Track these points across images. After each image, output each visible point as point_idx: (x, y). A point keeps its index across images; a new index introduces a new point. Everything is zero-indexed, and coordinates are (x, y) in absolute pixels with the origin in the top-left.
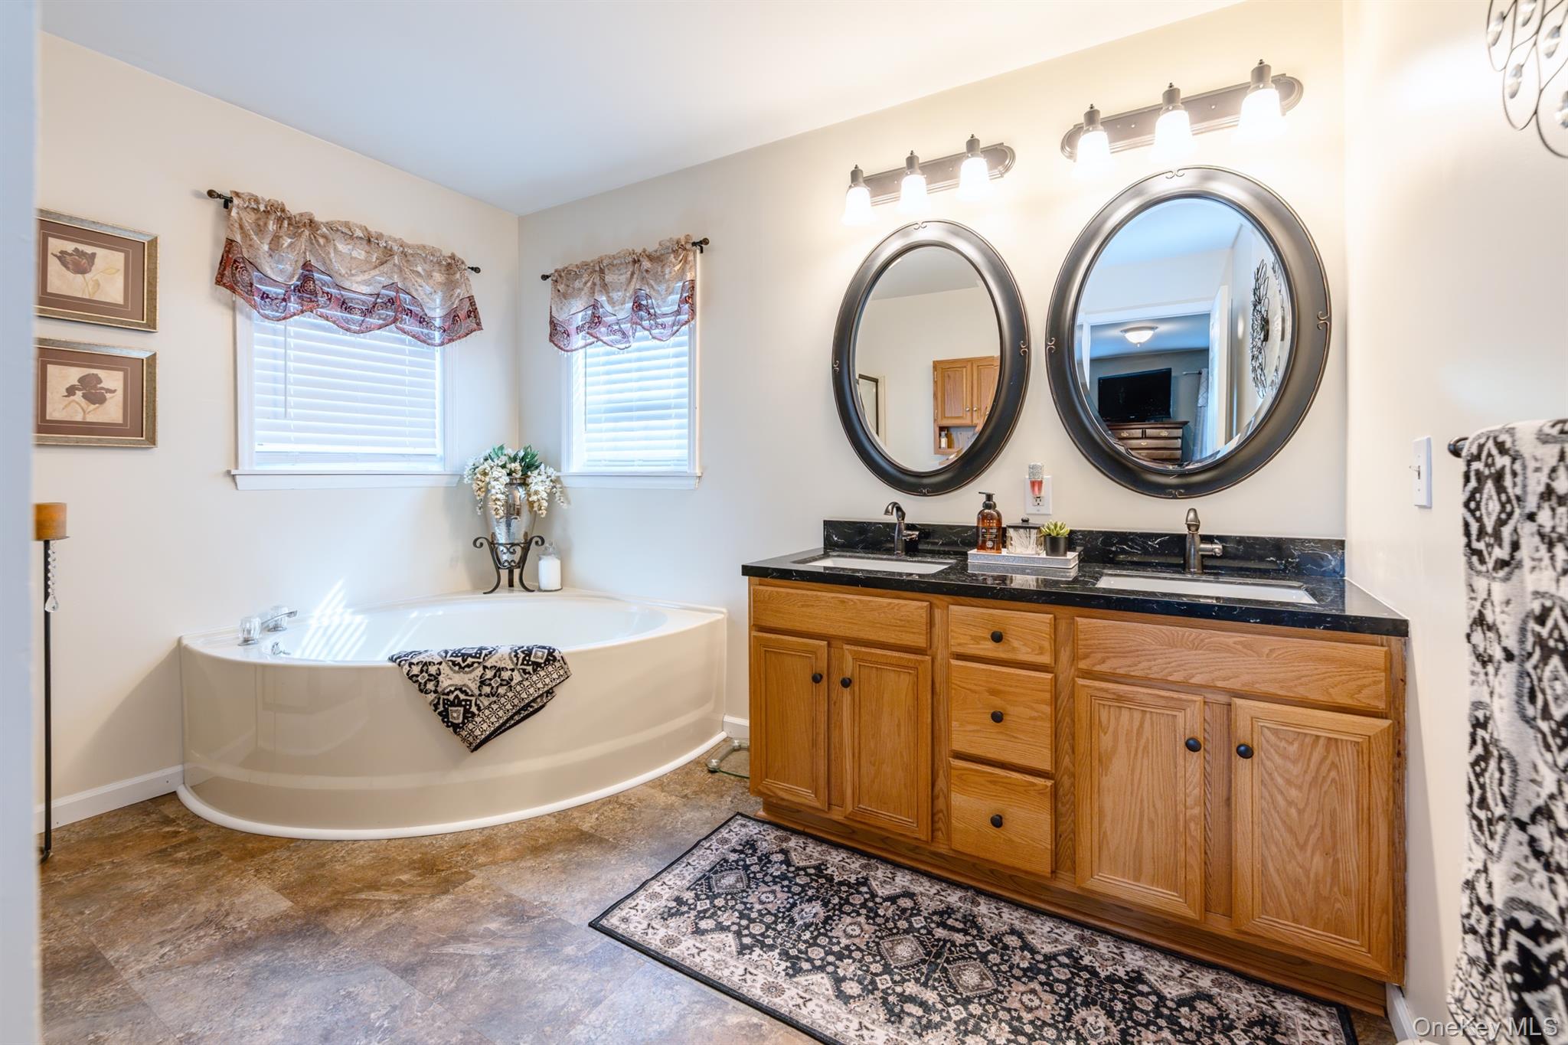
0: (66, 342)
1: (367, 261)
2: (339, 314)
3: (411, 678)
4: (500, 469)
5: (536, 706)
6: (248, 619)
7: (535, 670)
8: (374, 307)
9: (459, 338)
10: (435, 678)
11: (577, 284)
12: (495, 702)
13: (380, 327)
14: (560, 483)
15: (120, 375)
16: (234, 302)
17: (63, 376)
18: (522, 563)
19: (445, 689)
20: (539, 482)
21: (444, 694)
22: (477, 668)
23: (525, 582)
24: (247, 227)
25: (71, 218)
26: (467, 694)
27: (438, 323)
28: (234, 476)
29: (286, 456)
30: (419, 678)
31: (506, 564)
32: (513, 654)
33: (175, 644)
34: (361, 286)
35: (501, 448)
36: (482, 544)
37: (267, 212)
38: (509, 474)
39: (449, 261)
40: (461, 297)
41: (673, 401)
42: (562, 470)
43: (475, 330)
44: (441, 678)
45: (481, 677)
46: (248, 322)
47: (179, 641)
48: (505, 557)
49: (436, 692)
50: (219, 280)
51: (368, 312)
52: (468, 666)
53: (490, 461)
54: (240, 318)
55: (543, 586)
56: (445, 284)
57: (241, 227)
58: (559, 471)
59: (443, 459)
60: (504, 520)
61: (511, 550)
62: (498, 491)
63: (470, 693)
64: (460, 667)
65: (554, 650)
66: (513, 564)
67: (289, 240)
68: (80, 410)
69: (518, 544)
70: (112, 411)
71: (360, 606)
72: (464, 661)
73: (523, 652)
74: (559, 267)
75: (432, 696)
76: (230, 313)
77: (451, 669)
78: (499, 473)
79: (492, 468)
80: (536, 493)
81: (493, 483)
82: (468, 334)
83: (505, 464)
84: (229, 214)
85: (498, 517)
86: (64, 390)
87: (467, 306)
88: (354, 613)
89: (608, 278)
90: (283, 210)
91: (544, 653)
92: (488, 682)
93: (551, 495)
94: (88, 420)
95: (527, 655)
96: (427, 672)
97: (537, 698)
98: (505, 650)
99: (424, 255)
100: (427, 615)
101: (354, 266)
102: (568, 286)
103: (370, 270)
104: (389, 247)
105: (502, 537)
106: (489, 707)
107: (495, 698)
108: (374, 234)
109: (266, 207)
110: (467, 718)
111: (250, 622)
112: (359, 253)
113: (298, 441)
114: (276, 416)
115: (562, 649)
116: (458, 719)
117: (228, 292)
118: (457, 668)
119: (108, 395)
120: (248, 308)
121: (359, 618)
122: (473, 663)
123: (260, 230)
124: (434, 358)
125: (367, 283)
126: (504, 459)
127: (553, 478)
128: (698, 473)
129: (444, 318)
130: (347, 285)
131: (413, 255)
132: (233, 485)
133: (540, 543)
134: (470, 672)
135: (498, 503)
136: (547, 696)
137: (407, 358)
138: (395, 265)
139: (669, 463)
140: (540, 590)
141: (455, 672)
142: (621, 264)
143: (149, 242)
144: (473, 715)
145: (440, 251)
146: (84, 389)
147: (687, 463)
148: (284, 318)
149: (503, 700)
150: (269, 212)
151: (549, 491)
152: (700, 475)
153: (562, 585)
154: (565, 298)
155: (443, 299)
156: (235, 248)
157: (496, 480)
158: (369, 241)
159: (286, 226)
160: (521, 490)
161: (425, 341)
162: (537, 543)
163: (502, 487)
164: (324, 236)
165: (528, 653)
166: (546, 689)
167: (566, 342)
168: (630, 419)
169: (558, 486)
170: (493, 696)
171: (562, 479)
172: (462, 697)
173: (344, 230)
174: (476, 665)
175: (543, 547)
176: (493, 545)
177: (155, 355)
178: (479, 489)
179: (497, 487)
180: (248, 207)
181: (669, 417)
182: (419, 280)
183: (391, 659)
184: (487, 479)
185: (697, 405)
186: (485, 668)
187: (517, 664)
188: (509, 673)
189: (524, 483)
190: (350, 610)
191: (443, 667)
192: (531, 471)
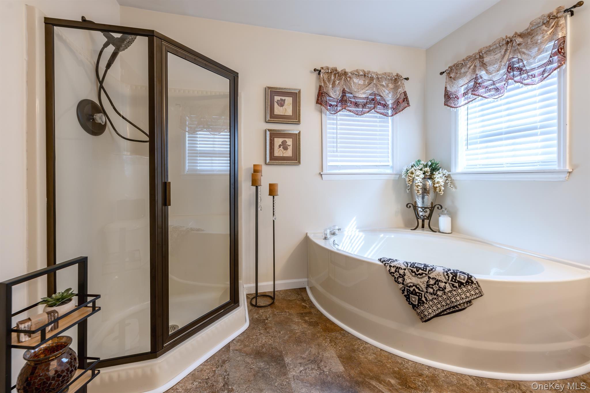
0: (278, 130)
1: (364, 85)
2: (354, 109)
3: (391, 273)
4: (419, 171)
5: (460, 308)
6: (326, 230)
7: (460, 286)
8: (366, 103)
9: (400, 112)
10: (403, 276)
11: (463, 70)
12: (435, 299)
13: (369, 112)
14: (451, 177)
15: (291, 140)
16: (321, 109)
17: (278, 141)
18: (429, 217)
19: (408, 284)
20: (439, 178)
21: (407, 286)
22: (425, 277)
23: (431, 227)
24: (325, 79)
25: (280, 88)
26: (419, 290)
27: (390, 106)
28: (321, 174)
29: (336, 167)
30: (395, 274)
31: (422, 217)
32: (445, 274)
33: (305, 235)
34: (362, 95)
35: (419, 161)
36: (410, 207)
37: (331, 73)
38: (424, 174)
39: (396, 77)
40: (401, 93)
41: (539, 125)
42: (452, 170)
43: (407, 107)
44: (406, 277)
45: (427, 282)
46: (325, 116)
47: (307, 234)
48: (421, 214)
49: (403, 284)
50: (317, 103)
51: (364, 106)
52: (420, 274)
53: (414, 167)
54: (323, 115)
55: (441, 230)
56: (393, 88)
57: (324, 80)
58: (450, 171)
59: (392, 167)
60: (421, 196)
61: (425, 210)
62: (419, 182)
63: (421, 290)
64: (416, 274)
65: (471, 277)
66: (425, 217)
67: (338, 82)
68: (282, 153)
69: (428, 208)
70: (289, 153)
71: (363, 229)
72: (418, 271)
73: (451, 273)
74: (451, 65)
75: (401, 286)
76: (320, 114)
77: (411, 274)
78: (419, 173)
79: (415, 170)
80: (438, 183)
81: (417, 178)
82: (403, 109)
83: (422, 168)
84: (320, 77)
85: (419, 194)
86: (278, 146)
87: (403, 96)
88: (359, 231)
89: (486, 59)
90: (336, 70)
91: (465, 277)
92: (431, 286)
93: (446, 184)
94: (284, 156)
95: (454, 276)
96: (398, 272)
97: (462, 303)
98: (439, 270)
99: (385, 77)
100: (387, 236)
101: (359, 88)
102: (457, 73)
103: (365, 88)
104: (372, 77)
105: (420, 204)
106: (432, 300)
107: (435, 297)
108: (367, 72)
109: (331, 71)
110: (420, 303)
111: (327, 231)
112: (361, 82)
113: (341, 161)
114: (333, 152)
115: (477, 276)
116: (415, 302)
117: (320, 105)
118: (414, 274)
119: (288, 147)
120: (326, 111)
121: (361, 234)
122: (423, 273)
123: (329, 80)
124: (389, 123)
125: (364, 93)
126: (421, 166)
127: (446, 175)
128: (568, 168)
129: (393, 104)
130: (357, 95)
131: (381, 78)
132: (321, 178)
133: (440, 208)
134: (421, 278)
135: (419, 187)
136: (467, 304)
137: (378, 124)
138: (374, 84)
139: (535, 164)
140: (440, 232)
141: (413, 276)
142: (497, 48)
143: (298, 92)
144: (423, 303)
145: (392, 73)
146: (283, 145)
147: (556, 163)
148: (336, 113)
149: (440, 299)
150: (332, 72)
151: (444, 182)
152: (570, 170)
153: (452, 231)
154: (454, 80)
155: (393, 95)
156: (322, 88)
157: (418, 176)
158: (365, 75)
159: (337, 76)
160: (429, 181)
161: (386, 115)
162: (438, 208)
163: (421, 180)
164: (350, 77)
165: (455, 274)
166: (467, 300)
167: (456, 103)
168: (501, 139)
169: (449, 179)
170: (435, 295)
171: (451, 176)
172: (417, 290)
173: (356, 73)
174: (424, 275)
175: (441, 210)
176: (415, 207)
177: (300, 132)
178: (409, 181)
179: (418, 180)
180: (325, 72)
181: (536, 135)
182: (383, 88)
183: (380, 260)
184: (413, 176)
185: (568, 123)
186: (429, 278)
187: (448, 280)
188: (444, 284)
189: (431, 178)
190: (358, 230)
191: (406, 271)
192: (435, 172)
